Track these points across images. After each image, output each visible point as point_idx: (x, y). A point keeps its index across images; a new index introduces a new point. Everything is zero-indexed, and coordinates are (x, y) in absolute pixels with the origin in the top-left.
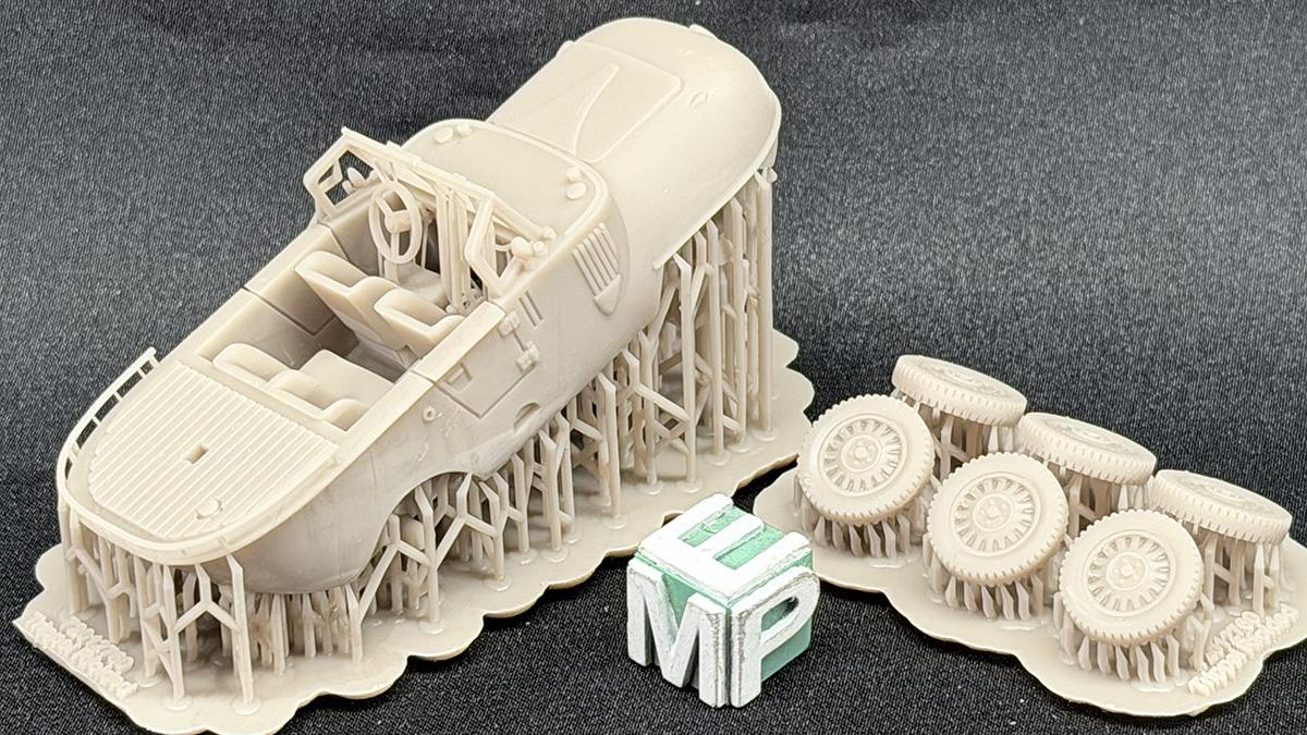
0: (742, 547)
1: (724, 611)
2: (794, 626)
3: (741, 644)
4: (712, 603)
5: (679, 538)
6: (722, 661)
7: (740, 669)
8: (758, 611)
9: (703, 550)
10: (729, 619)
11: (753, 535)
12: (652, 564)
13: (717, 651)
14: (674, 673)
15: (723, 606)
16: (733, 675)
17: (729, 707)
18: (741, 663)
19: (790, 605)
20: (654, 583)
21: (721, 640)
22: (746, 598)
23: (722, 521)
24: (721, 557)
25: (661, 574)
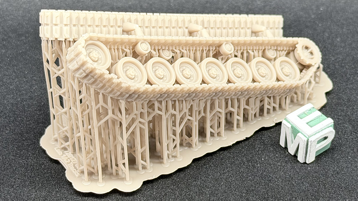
0: (314, 120)
1: (307, 139)
2: (326, 143)
3: (310, 148)
4: (304, 136)
5: (297, 116)
6: (305, 152)
7: (310, 154)
8: (316, 140)
9: (304, 120)
10: (308, 141)
11: (318, 117)
12: (289, 122)
13: (303, 149)
14: (292, 151)
15: (307, 138)
16: (307, 155)
17: (305, 163)
19: (326, 138)
20: (289, 128)
21: (305, 147)
22: (314, 136)
23: (310, 111)
24: (308, 123)
25: (291, 125)
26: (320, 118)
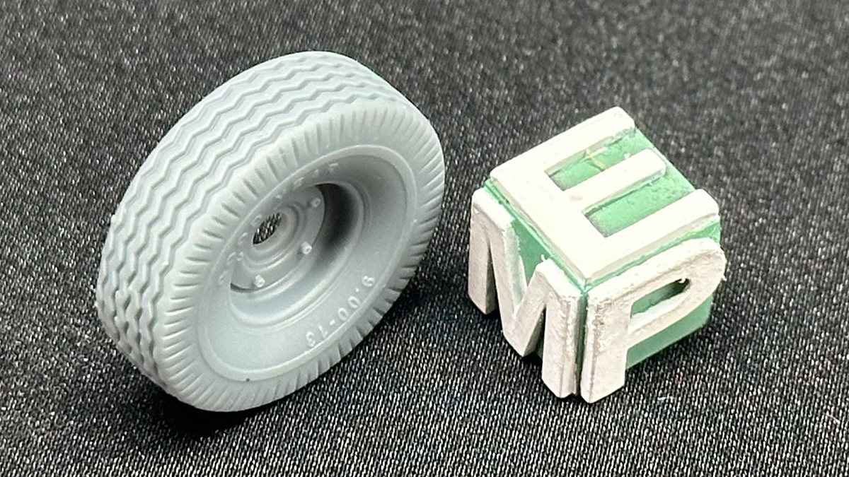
0: (630, 198)
1: (578, 295)
2: (679, 311)
3: (597, 336)
4: (565, 278)
5: (546, 172)
6: (571, 351)
7: (594, 362)
8: (625, 298)
9: (574, 198)
10: (584, 305)
11: (649, 182)
12: (504, 201)
13: (565, 339)
14: (518, 337)
15: (580, 288)
17: (576, 399)
18: (595, 356)
19: (678, 287)
20: (499, 231)
21: (571, 327)
22: (615, 280)
23: (614, 149)
24: (594, 211)
25: (512, 219)
26: (658, 185)
